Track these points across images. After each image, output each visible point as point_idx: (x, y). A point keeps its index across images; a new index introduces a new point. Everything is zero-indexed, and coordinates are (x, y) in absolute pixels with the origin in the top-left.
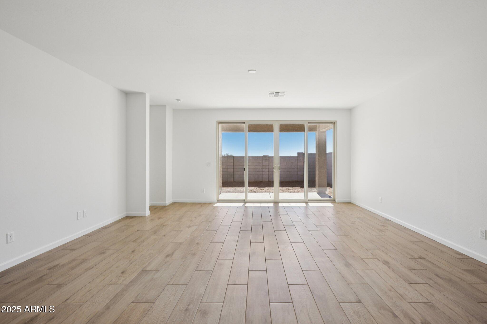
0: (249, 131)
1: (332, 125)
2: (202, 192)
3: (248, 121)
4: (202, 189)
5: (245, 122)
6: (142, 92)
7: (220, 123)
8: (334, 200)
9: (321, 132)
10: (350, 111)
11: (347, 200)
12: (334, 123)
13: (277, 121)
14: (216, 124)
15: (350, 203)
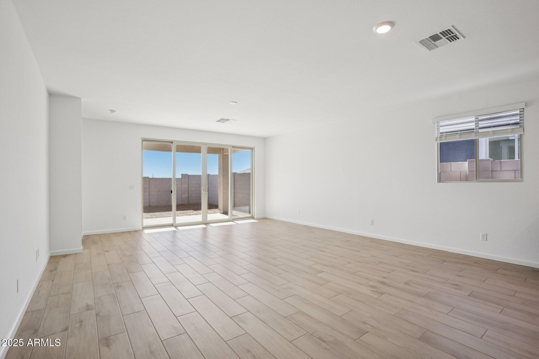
0: (177, 151)
1: (250, 151)
2: (124, 219)
3: (177, 141)
4: (124, 216)
5: (172, 142)
6: (78, 96)
7: (144, 140)
8: (253, 217)
9: (225, 155)
10: (265, 139)
11: (263, 216)
12: (253, 149)
13: (205, 144)
14: (140, 141)
15: (265, 218)
